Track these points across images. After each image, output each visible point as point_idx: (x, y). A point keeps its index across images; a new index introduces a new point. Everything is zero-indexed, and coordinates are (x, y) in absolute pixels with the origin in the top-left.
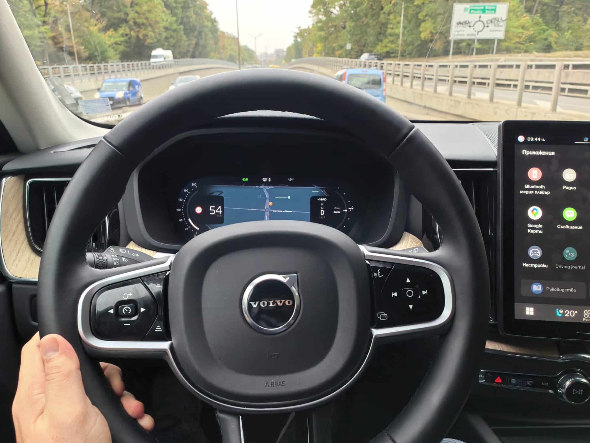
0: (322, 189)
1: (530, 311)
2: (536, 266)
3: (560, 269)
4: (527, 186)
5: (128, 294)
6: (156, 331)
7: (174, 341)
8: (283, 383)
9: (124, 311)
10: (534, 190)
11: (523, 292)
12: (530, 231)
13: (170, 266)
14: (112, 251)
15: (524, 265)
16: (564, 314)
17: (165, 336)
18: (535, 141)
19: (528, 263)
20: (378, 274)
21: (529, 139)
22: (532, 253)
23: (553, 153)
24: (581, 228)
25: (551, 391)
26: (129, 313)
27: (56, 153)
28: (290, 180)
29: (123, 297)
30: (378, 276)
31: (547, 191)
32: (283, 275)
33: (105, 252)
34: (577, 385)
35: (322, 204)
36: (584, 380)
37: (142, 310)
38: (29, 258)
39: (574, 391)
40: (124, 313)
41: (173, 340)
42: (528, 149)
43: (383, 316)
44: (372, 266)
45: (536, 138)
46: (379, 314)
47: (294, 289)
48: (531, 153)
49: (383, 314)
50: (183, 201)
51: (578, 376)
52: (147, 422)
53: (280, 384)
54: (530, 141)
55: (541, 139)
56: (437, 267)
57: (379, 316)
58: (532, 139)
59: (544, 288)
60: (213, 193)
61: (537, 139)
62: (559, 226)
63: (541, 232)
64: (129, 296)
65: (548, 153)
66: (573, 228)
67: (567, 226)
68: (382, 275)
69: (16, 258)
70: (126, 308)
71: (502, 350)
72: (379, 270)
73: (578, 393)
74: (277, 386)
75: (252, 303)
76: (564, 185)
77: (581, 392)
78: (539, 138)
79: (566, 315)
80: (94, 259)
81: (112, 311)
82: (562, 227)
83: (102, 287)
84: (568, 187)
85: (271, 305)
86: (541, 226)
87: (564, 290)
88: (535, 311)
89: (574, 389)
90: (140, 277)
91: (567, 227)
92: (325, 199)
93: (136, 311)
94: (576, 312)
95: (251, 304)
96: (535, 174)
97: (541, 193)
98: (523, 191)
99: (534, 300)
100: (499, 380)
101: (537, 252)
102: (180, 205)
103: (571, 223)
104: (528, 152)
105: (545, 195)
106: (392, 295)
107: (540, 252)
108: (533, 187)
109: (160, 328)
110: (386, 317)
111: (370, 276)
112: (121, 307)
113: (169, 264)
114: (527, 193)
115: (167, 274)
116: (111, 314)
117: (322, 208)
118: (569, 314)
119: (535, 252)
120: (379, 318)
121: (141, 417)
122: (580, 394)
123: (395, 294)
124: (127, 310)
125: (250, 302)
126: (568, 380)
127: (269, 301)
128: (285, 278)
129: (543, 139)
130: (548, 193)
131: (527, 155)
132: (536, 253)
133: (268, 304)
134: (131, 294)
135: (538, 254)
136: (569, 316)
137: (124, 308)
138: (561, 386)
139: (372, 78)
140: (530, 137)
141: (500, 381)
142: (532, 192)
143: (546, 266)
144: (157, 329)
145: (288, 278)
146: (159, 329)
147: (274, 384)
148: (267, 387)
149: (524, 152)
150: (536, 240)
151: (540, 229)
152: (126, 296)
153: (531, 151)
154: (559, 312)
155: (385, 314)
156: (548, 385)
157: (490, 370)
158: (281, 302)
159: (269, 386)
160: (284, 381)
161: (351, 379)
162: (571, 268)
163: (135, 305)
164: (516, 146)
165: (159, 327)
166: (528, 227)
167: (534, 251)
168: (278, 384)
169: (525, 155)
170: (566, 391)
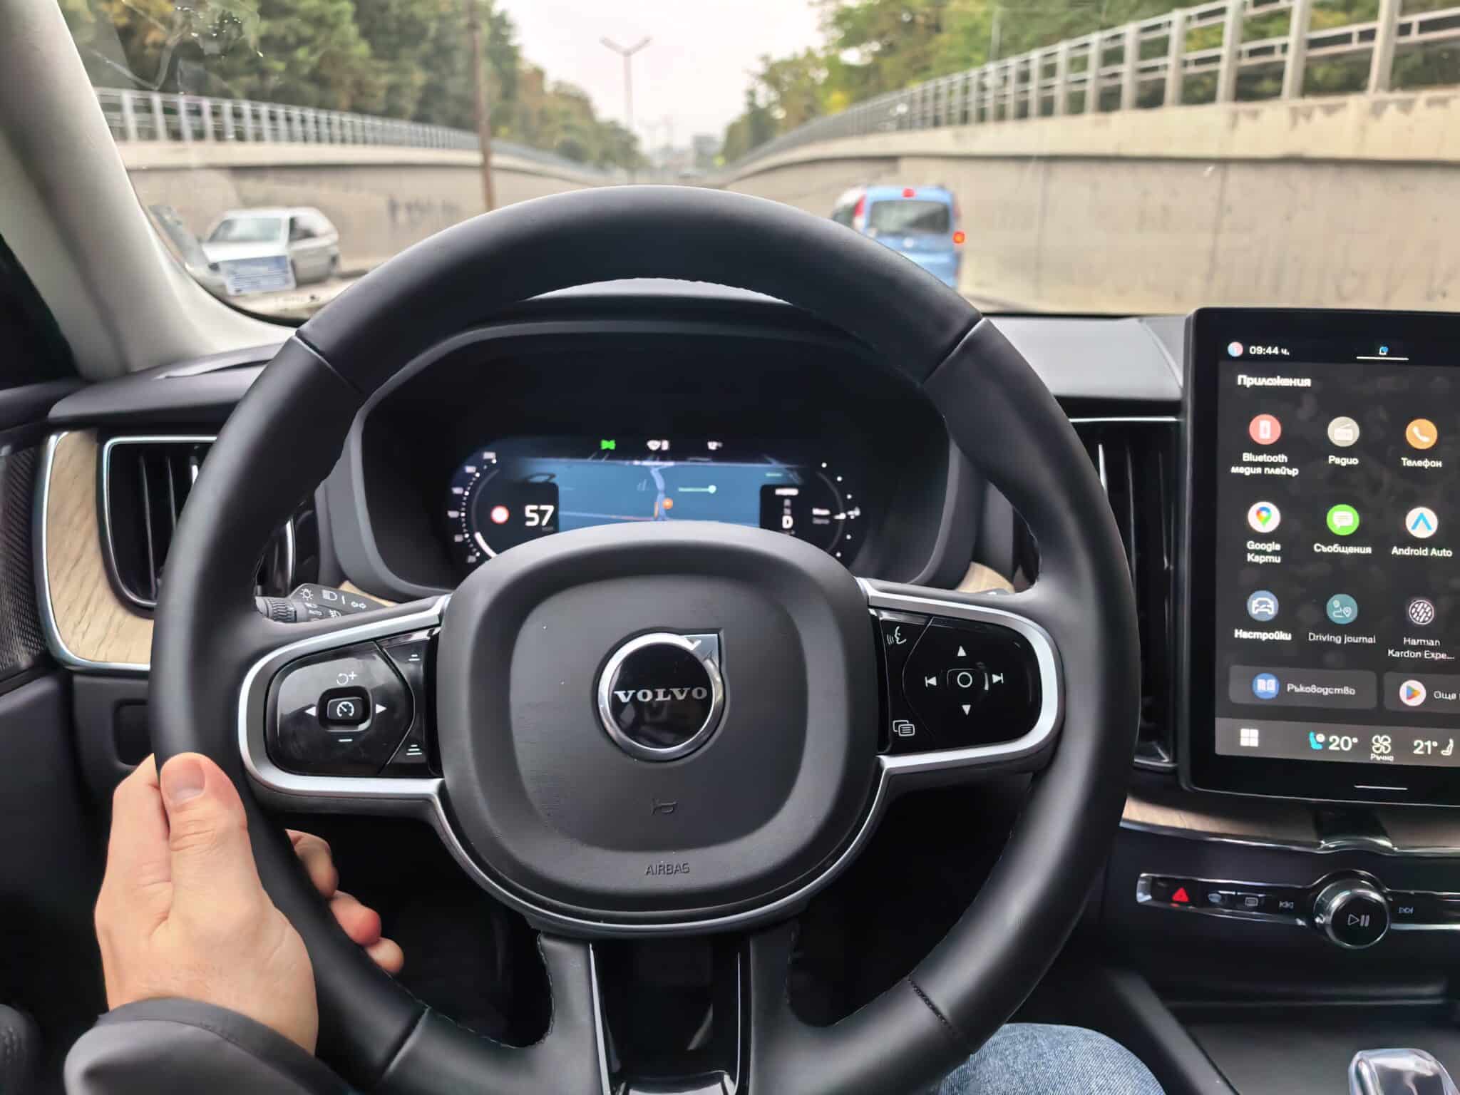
0: (791, 470)
1: (1249, 738)
2: (1264, 636)
3: (1319, 643)
4: (1247, 457)
5: (348, 674)
6: (409, 754)
7: (448, 778)
8: (685, 866)
9: (338, 710)
10: (1263, 465)
11: (1235, 694)
12: (1253, 557)
13: (441, 616)
14: (307, 594)
15: (1239, 636)
16: (1326, 744)
17: (429, 768)
18: (1267, 354)
19: (1247, 629)
20: (896, 638)
21: (1253, 350)
22: (1256, 608)
23: (1307, 382)
24: (1368, 550)
25: (1300, 922)
26: (351, 714)
27: (170, 380)
28: (713, 446)
29: (338, 682)
30: (895, 642)
31: (1291, 469)
32: (689, 636)
33: (290, 597)
34: (1357, 905)
35: (787, 502)
36: (1375, 896)
37: (380, 709)
38: (111, 617)
39: (1351, 917)
40: (340, 715)
41: (445, 774)
42: (1251, 374)
43: (906, 729)
44: (882, 621)
45: (1270, 348)
46: (897, 724)
47: (711, 666)
48: (1257, 381)
49: (906, 723)
50: (463, 495)
51: (1364, 886)
52: (387, 954)
53: (678, 868)
54: (1256, 355)
55: (1280, 350)
56: (1028, 624)
57: (897, 729)
58: (1259, 350)
59: (1282, 687)
60: (532, 476)
61: (1272, 349)
62: (1318, 547)
63: (1277, 560)
64: (350, 678)
65: (1296, 382)
66: (1351, 550)
67: (1336, 546)
68: (905, 640)
69: (82, 617)
70: (344, 706)
71: (1187, 827)
72: (898, 628)
73: (1360, 922)
74: (671, 873)
75: (621, 694)
76: (1330, 455)
77: (1365, 921)
78: (1276, 348)
79: (1332, 748)
80: (266, 610)
81: (312, 712)
82: (1325, 549)
83: (292, 658)
84: (1341, 457)
85: (660, 698)
86: (1278, 547)
87: (1326, 691)
88: (1261, 738)
89: (1352, 914)
90: (375, 639)
91: (1335, 548)
92: (794, 492)
93: (365, 712)
94: (1355, 740)
95: (617, 695)
96: (1265, 429)
97: (1278, 471)
98: (1237, 468)
99: (1259, 712)
100: (1181, 895)
101: (1268, 606)
102: (456, 503)
103: (1345, 541)
104: (1251, 379)
105: (1288, 476)
106: (925, 682)
107: (1274, 604)
108: (1261, 458)
109: (418, 750)
110: (912, 731)
111: (878, 640)
112: (331, 704)
113: (438, 612)
114: (1247, 471)
115: (435, 633)
116: (311, 716)
117: (787, 511)
118: (1339, 745)
119: (1263, 605)
120: (896, 731)
121: (374, 943)
122: (1364, 926)
123: (933, 681)
124: (345, 710)
125: (616, 692)
126: (1337, 893)
127: (657, 690)
128: (692, 641)
129: (1286, 350)
130: (1294, 472)
131: (1248, 386)
132: (1266, 608)
133: (655, 695)
134: (355, 675)
135: (1270, 609)
136: (1338, 749)
137: (340, 705)
138: (1322, 909)
139: (925, 210)
140: (1256, 346)
141: (1185, 899)
142: (1259, 470)
143: (1287, 637)
144: (410, 750)
145: (698, 643)
146: (414, 752)
147: (666, 869)
148: (649, 874)
149: (1242, 380)
150: (1265, 578)
151: (1274, 553)
152: (343, 679)
153: (1258, 377)
154: (1316, 740)
155: (910, 723)
156: (1292, 907)
157: (1165, 873)
158: (682, 693)
159: (655, 872)
160: (687, 864)
161: (833, 864)
162: (1343, 640)
163: (363, 698)
164: (1222, 365)
165: (416, 746)
166: (1248, 549)
167: (1260, 603)
168: (675, 869)
169: (1243, 387)
170: (1333, 921)
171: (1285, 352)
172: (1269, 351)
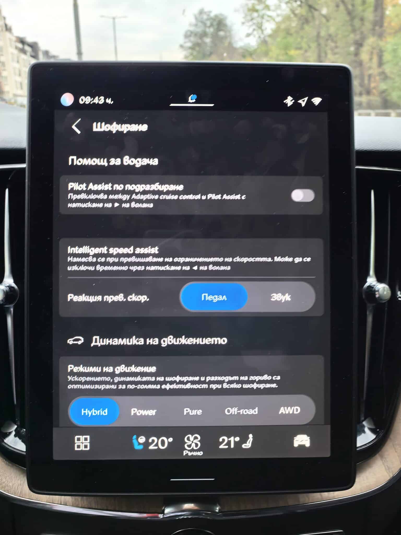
16: (147, 444)
18: (94, 103)
21: (82, 100)
54: (84, 104)
55: (105, 99)
58: (88, 100)
61: (99, 99)
78: (102, 98)
79: (151, 447)
118: (157, 445)
136: (156, 448)
140: (85, 96)
154: (138, 442)
171: (109, 101)
172: (96, 101)
